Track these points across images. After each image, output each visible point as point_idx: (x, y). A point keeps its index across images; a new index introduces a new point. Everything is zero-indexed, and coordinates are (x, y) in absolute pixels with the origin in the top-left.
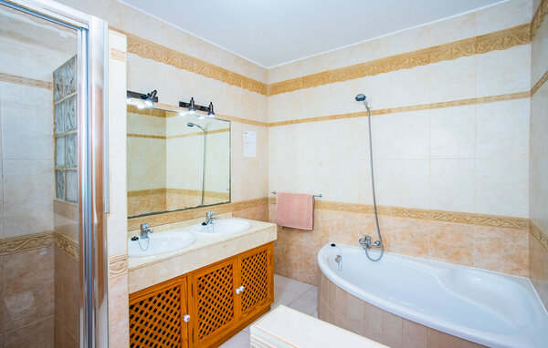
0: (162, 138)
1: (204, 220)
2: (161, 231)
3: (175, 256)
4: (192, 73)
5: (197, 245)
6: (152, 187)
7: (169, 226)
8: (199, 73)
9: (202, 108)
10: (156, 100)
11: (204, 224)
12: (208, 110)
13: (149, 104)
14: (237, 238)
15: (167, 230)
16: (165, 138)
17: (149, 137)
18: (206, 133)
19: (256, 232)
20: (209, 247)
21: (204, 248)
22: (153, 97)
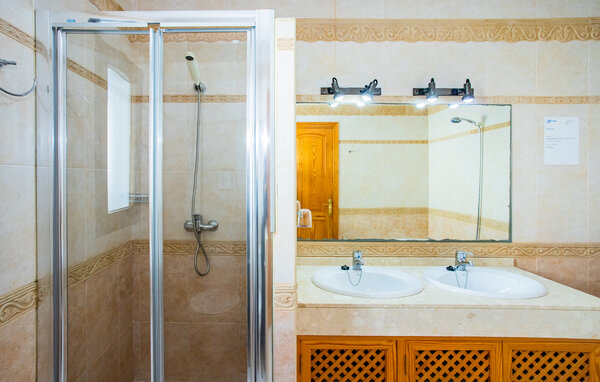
0: (423, 142)
1: (451, 262)
2: (384, 265)
3: (381, 307)
4: (433, 43)
5: (419, 300)
6: (409, 204)
7: (396, 260)
8: (446, 40)
9: (455, 92)
10: (378, 92)
11: (450, 268)
12: (464, 91)
13: (367, 98)
14: (500, 307)
15: (392, 265)
16: (427, 142)
17: (405, 142)
18: (483, 130)
19: (554, 309)
20: (438, 308)
21: (428, 307)
22: (373, 88)
